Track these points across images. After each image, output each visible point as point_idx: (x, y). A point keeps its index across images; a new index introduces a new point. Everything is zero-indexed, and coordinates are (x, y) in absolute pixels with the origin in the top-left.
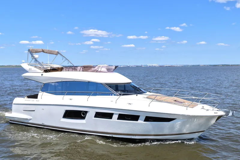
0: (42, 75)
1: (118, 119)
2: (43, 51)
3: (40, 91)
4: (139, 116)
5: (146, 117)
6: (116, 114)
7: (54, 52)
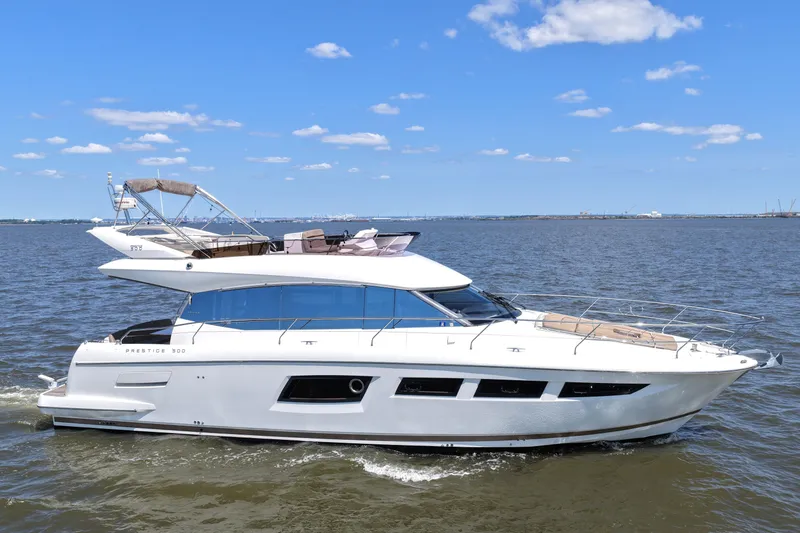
0: (189, 266)
1: (476, 395)
2: (160, 187)
3: (179, 321)
4: (546, 383)
5: (567, 384)
6: (472, 381)
7: (186, 186)
